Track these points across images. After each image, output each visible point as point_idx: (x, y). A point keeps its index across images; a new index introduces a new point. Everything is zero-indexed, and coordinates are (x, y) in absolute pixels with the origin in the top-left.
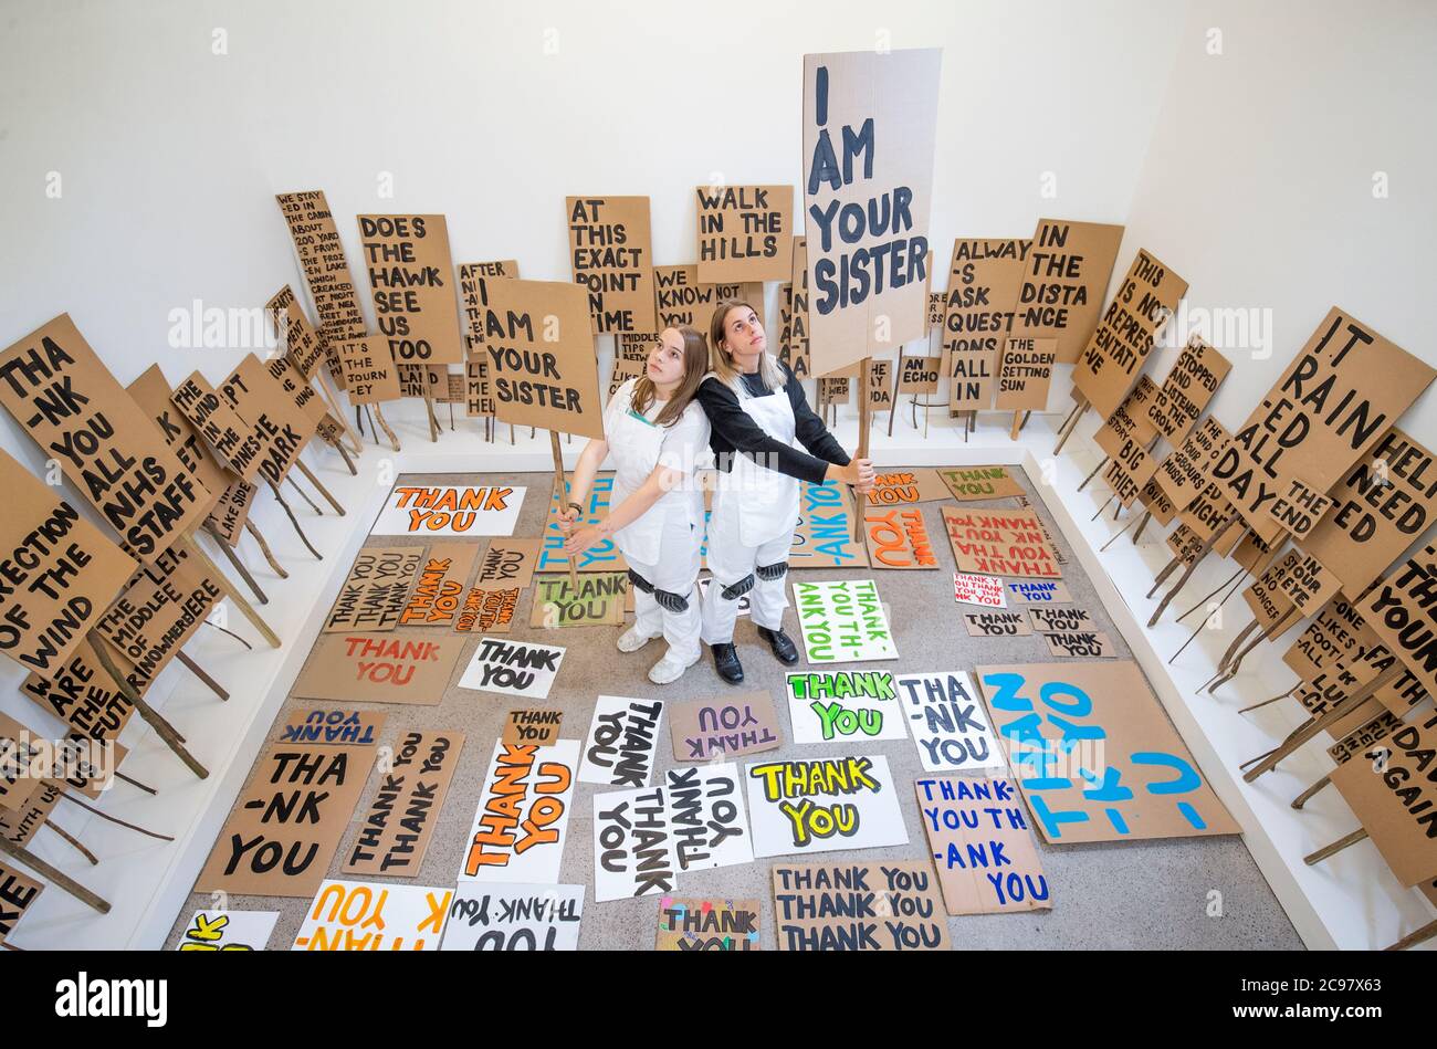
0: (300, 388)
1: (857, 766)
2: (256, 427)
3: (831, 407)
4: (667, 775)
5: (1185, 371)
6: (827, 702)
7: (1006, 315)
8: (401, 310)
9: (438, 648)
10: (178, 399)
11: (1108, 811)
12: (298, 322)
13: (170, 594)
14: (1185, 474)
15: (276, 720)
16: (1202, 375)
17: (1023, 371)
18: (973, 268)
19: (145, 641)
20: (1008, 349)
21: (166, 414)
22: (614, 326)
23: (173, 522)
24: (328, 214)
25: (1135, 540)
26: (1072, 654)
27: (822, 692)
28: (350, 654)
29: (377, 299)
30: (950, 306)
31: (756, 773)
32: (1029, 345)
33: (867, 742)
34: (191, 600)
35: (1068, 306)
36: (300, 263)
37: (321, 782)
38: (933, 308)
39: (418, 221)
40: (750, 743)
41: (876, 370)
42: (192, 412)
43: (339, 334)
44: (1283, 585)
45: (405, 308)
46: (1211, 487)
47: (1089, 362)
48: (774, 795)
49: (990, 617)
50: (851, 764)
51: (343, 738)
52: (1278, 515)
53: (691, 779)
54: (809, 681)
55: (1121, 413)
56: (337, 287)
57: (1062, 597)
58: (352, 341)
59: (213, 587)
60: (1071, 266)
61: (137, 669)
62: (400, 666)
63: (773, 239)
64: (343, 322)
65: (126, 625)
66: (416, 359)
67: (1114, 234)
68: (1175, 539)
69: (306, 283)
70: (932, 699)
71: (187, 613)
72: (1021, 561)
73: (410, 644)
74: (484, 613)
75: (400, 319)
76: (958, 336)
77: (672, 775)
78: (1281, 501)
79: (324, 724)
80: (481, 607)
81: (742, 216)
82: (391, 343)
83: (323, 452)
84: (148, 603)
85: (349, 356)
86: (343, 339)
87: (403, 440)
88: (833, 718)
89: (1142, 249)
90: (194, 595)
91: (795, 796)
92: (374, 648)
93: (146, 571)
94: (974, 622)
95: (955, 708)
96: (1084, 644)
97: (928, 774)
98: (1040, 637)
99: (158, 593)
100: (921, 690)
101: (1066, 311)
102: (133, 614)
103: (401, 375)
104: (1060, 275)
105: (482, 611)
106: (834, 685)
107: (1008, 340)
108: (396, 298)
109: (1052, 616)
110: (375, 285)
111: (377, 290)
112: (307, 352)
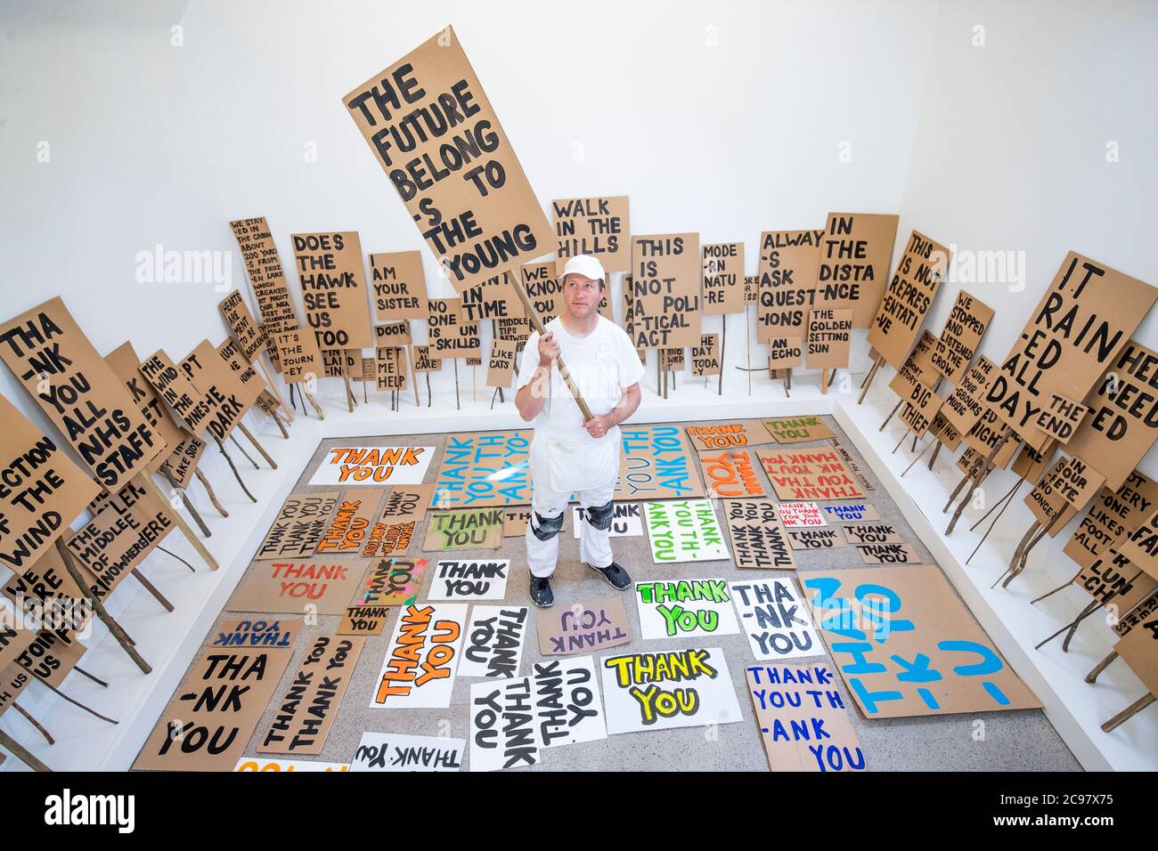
0: (244, 368)
1: (697, 657)
2: (207, 395)
3: (670, 374)
4: (533, 668)
5: (958, 322)
6: (670, 605)
7: (808, 291)
8: (324, 307)
9: (347, 569)
10: (145, 369)
11: (919, 690)
12: (245, 318)
13: (130, 523)
14: (965, 405)
15: (211, 629)
16: (972, 323)
17: (826, 337)
18: (778, 255)
19: (107, 558)
20: (812, 319)
21: (134, 380)
22: (492, 313)
23: (134, 462)
24: (268, 235)
25: (930, 466)
26: (882, 561)
27: (666, 597)
28: (275, 575)
29: (306, 299)
30: (762, 286)
31: (609, 664)
32: (829, 315)
33: (705, 637)
34: (146, 528)
35: (860, 282)
36: (247, 274)
37: (244, 677)
38: (747, 288)
39: (337, 237)
40: (604, 640)
41: (706, 341)
42: (155, 380)
43: (277, 328)
44: (1055, 485)
45: (328, 305)
46: (987, 413)
47: (880, 326)
48: (625, 681)
49: (809, 534)
50: (692, 655)
51: (265, 643)
52: (1044, 425)
53: (554, 670)
54: (655, 589)
55: (909, 363)
56: (275, 291)
57: (870, 516)
58: (287, 333)
59: (165, 519)
60: (858, 249)
61: (99, 581)
62: (315, 585)
63: (615, 238)
64: (280, 318)
65: (92, 544)
66: (336, 346)
67: (891, 222)
68: (964, 462)
69: (252, 288)
70: (761, 601)
71: (143, 538)
72: (829, 487)
73: (324, 567)
74: (386, 542)
75: (324, 314)
76: (770, 310)
77: (537, 667)
78: (1044, 414)
79: (250, 631)
80: (383, 537)
81: (589, 221)
82: (317, 333)
83: (263, 422)
84: (111, 529)
85: (284, 345)
86: (280, 331)
87: (326, 411)
88: (676, 618)
89: (914, 231)
90: (150, 524)
91: (643, 683)
92: (294, 571)
93: (111, 503)
94: (795, 538)
95: (781, 608)
96: (891, 553)
97: (759, 662)
98: (853, 549)
99: (120, 520)
100: (751, 594)
101: (857, 286)
102: (97, 537)
103: (325, 359)
104: (849, 257)
105: (384, 540)
106: (676, 591)
107: (812, 311)
108: (321, 298)
109: (863, 532)
110: (305, 288)
111: (306, 292)
112: (251, 341)
